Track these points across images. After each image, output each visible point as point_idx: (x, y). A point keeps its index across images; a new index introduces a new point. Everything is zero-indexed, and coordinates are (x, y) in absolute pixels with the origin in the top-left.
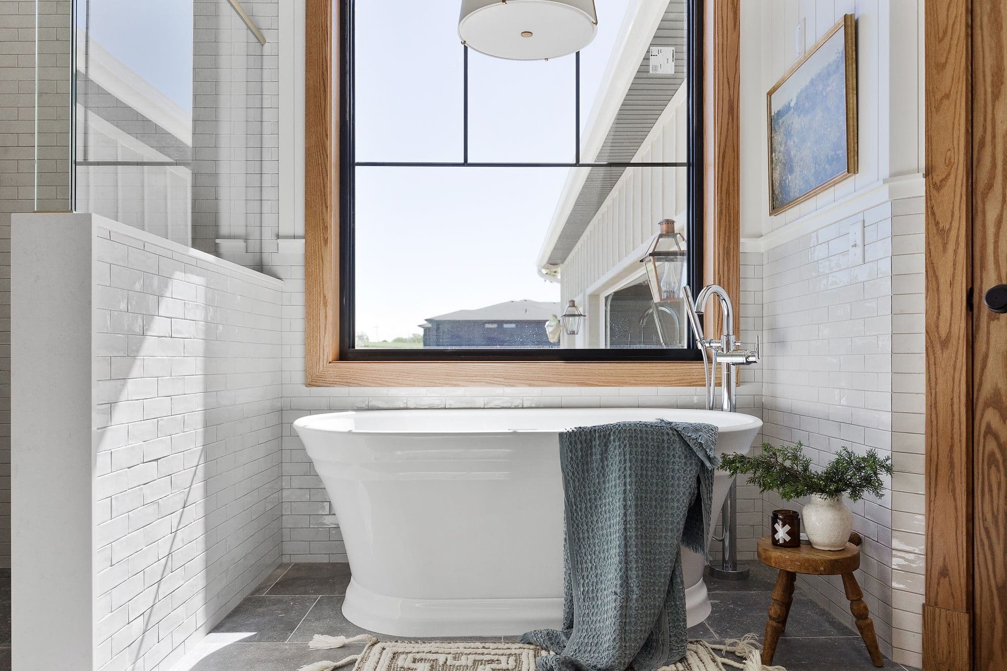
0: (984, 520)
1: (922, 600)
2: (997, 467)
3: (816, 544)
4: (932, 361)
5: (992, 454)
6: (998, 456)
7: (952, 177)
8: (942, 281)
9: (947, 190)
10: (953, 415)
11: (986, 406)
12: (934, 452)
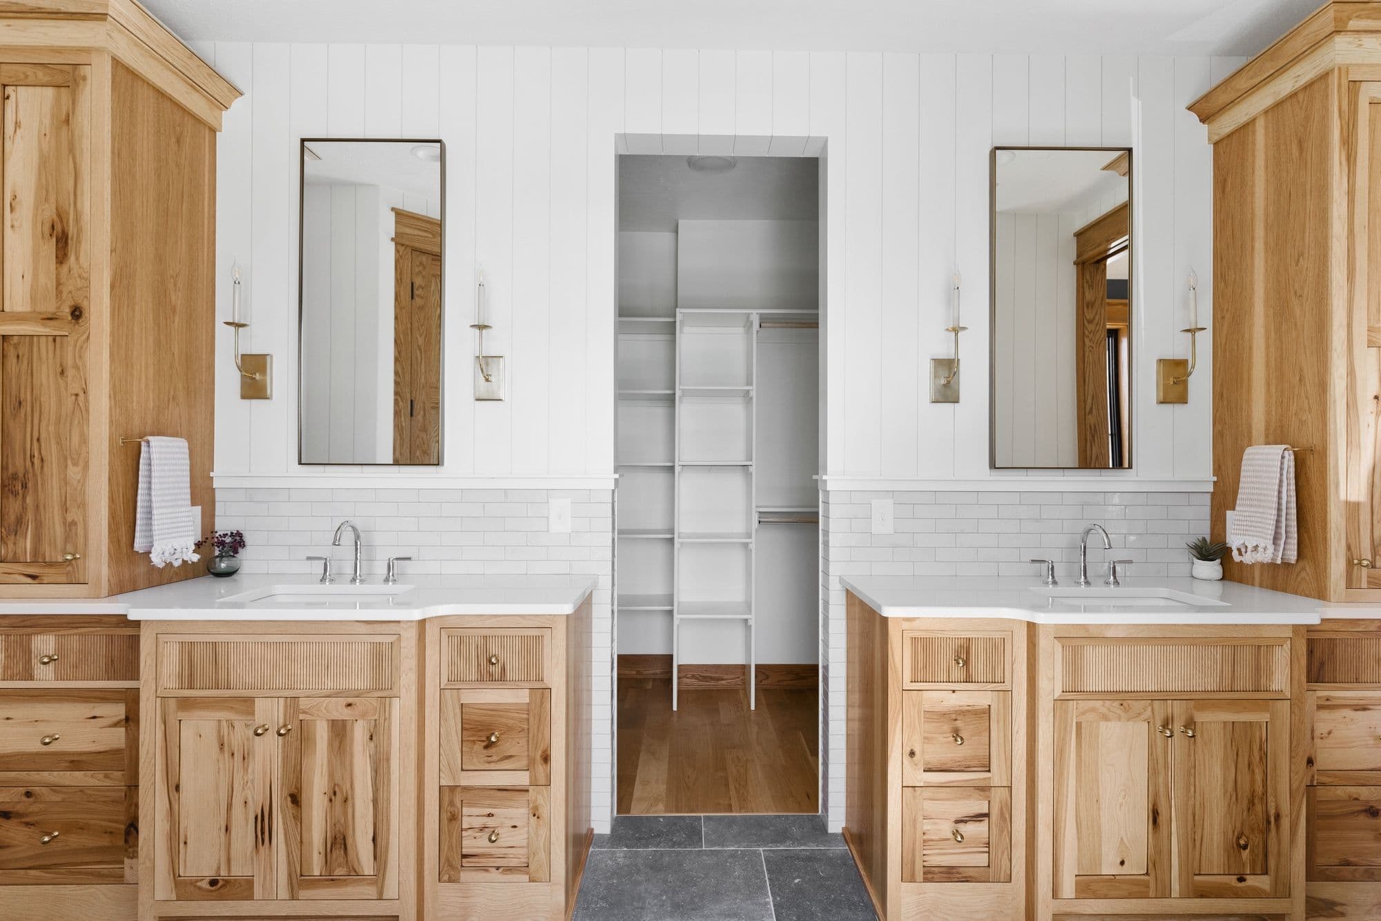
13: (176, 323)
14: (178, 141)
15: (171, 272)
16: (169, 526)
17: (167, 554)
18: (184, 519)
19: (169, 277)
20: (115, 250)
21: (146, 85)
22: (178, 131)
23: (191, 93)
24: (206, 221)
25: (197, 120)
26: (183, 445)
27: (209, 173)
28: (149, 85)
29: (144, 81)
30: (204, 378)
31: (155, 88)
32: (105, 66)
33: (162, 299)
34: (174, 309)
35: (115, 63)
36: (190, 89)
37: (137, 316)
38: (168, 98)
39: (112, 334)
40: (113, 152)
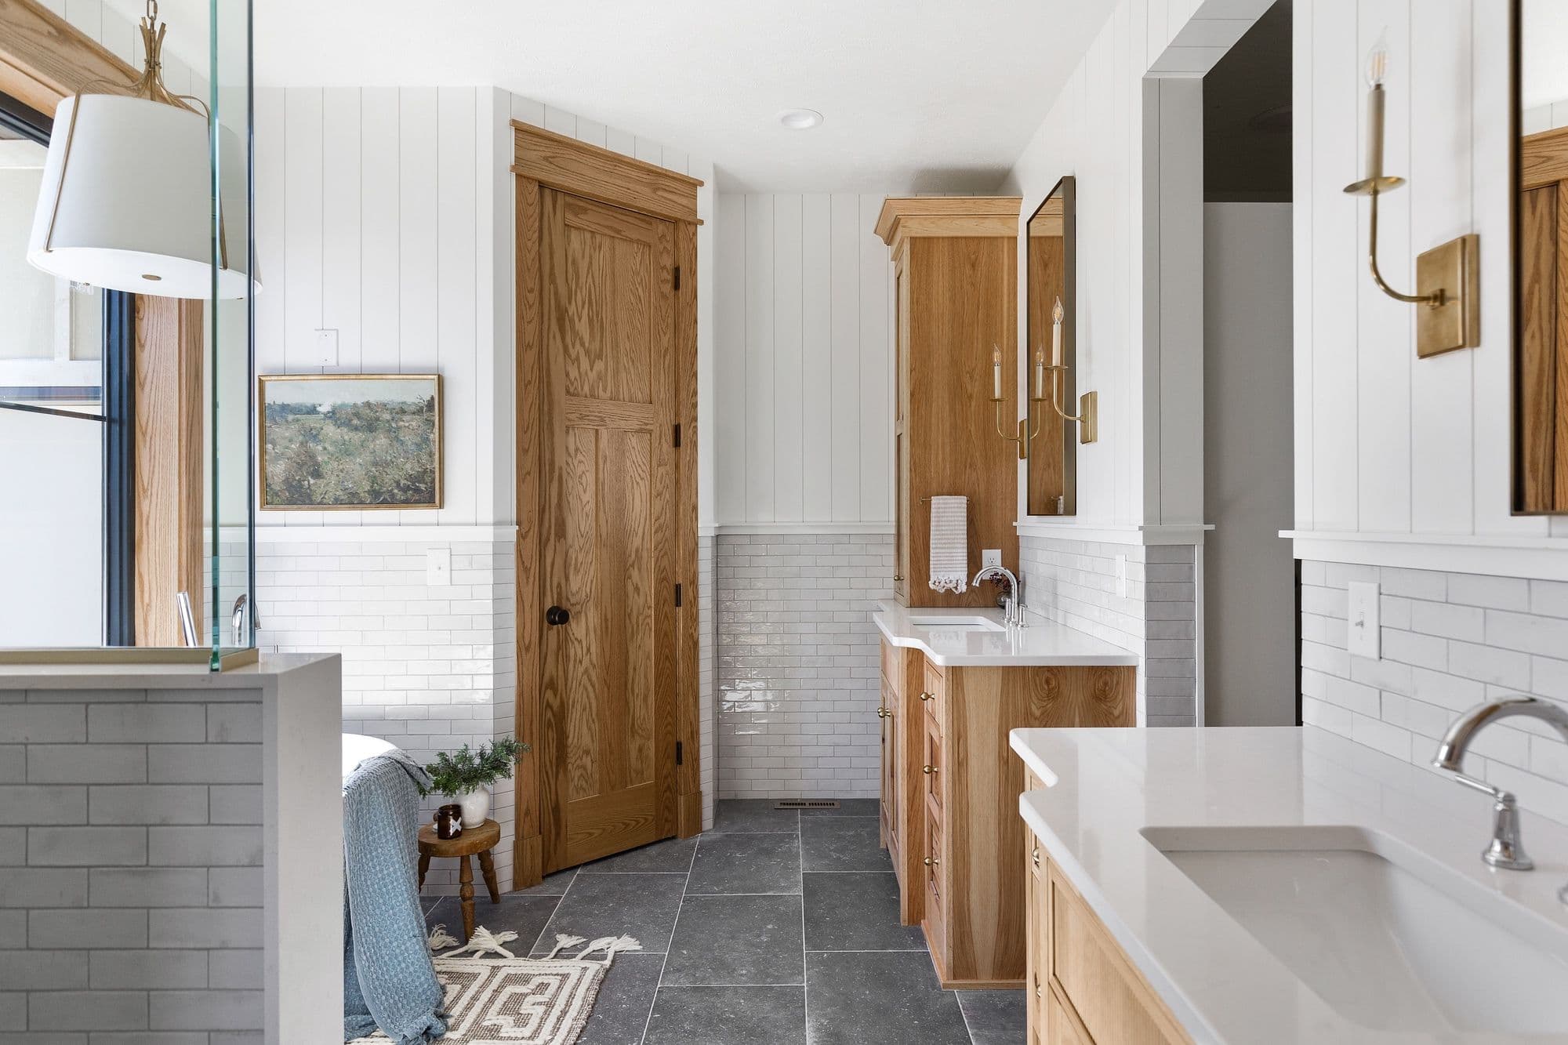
0: (546, 766)
1: (513, 838)
2: (552, 727)
3: (473, 825)
4: (520, 663)
5: (549, 720)
6: (552, 720)
7: (532, 530)
8: (526, 604)
9: (528, 540)
10: (532, 698)
11: (546, 688)
12: (522, 728)
13: (973, 408)
14: (973, 266)
15: (967, 368)
16: (946, 562)
17: (942, 583)
18: (960, 558)
19: (965, 374)
20: (914, 369)
21: (941, 240)
22: (973, 257)
23: (982, 223)
24: (1005, 315)
25: (992, 240)
26: (963, 500)
27: (1009, 274)
28: (943, 238)
29: (938, 238)
30: (1004, 445)
31: (948, 238)
32: (907, 247)
33: (958, 392)
34: (970, 397)
35: (913, 240)
36: (981, 221)
37: (934, 410)
38: (961, 238)
39: (912, 428)
40: (912, 302)
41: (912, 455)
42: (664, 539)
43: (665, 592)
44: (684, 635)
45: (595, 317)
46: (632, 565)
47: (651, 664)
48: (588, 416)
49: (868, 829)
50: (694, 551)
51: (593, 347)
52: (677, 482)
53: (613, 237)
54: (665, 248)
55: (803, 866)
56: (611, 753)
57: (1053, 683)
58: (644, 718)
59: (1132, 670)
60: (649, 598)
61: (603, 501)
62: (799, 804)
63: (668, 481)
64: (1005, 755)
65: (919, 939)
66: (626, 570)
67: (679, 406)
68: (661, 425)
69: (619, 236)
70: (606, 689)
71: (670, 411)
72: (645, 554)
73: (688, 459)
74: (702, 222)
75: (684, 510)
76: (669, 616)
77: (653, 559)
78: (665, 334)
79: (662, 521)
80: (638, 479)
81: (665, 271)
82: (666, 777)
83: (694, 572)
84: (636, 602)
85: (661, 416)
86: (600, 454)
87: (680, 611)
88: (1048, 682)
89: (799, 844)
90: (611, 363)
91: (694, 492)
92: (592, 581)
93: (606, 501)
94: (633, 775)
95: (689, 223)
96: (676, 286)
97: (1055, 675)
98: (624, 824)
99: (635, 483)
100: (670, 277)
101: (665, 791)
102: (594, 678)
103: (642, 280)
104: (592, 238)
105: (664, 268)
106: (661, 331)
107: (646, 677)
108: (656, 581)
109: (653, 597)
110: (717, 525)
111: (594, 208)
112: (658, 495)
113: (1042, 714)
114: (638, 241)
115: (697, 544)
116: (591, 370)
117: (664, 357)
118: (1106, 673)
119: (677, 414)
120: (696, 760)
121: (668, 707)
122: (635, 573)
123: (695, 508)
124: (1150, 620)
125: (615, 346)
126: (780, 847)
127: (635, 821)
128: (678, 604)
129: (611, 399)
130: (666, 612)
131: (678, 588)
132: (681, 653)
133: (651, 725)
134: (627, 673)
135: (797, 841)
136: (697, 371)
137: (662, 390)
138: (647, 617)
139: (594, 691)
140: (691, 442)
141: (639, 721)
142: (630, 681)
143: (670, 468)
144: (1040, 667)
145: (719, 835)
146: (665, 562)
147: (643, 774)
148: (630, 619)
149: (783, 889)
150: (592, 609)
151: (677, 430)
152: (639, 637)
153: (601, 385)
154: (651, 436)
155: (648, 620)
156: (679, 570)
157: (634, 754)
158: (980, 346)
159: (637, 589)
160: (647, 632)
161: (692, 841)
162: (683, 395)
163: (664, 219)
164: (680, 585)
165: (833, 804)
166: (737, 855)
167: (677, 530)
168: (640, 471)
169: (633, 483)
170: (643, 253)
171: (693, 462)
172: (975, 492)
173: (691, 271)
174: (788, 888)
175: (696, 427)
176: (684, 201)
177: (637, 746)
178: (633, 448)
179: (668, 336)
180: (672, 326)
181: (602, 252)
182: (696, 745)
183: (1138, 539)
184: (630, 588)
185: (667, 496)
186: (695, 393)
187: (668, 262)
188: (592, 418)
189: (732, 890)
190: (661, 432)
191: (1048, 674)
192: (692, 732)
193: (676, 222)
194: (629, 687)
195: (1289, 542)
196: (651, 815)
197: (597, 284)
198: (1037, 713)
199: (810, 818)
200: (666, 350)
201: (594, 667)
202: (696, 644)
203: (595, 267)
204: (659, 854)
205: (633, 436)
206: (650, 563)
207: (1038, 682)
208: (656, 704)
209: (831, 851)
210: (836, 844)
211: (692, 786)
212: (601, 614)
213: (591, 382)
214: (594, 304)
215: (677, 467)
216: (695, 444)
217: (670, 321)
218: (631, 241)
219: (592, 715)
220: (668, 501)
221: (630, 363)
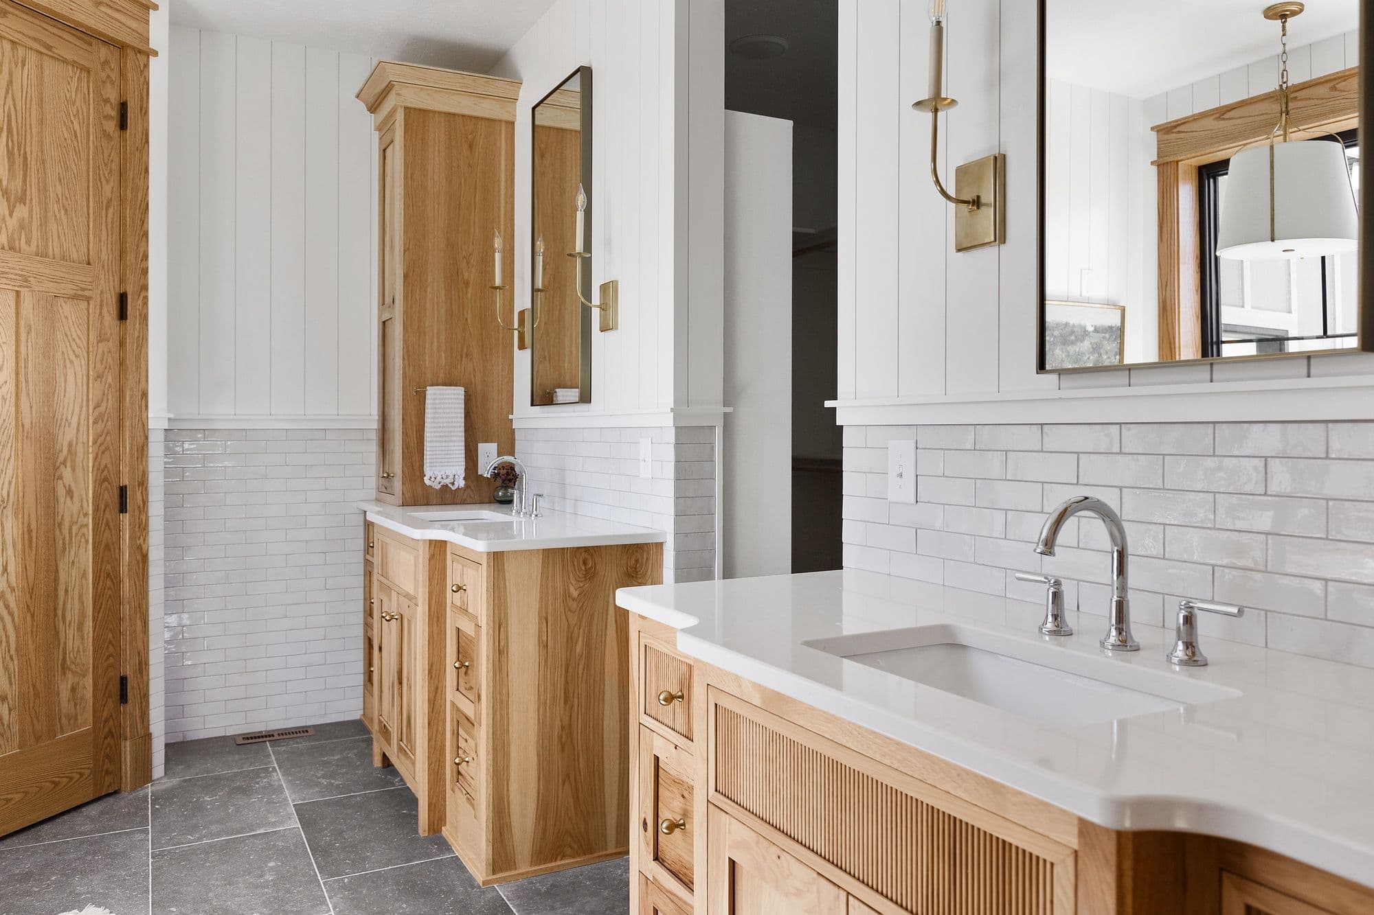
13: (469, 295)
14: (471, 146)
15: (464, 253)
16: (443, 456)
17: (438, 479)
18: (457, 452)
19: (461, 259)
20: (408, 249)
21: (437, 115)
22: (470, 137)
23: (480, 103)
24: (503, 202)
25: (491, 121)
26: (459, 392)
27: (506, 160)
28: (440, 113)
29: (434, 112)
30: (501, 336)
31: (445, 113)
32: (400, 117)
33: (454, 280)
34: (467, 284)
35: (408, 110)
36: (478, 99)
37: (429, 296)
38: (458, 115)
39: (406, 312)
40: (406, 178)
41: (405, 342)
42: (105, 432)
43: (106, 496)
44: (130, 548)
45: (16, 149)
46: (64, 463)
47: (88, 584)
48: (6, 273)
49: (355, 751)
50: (143, 447)
51: (13, 188)
52: (122, 363)
53: (41, 53)
54: (108, 77)
55: (290, 798)
56: (37, 696)
57: (590, 563)
58: (78, 651)
59: (660, 546)
60: (85, 504)
61: (27, 382)
62: (266, 736)
63: (110, 360)
64: (545, 638)
65: (444, 845)
66: (56, 469)
67: (125, 270)
68: (102, 292)
69: (50, 53)
70: (29, 618)
71: (113, 275)
72: (80, 451)
73: (136, 334)
74: (156, 54)
75: (131, 397)
76: (111, 524)
77: (91, 456)
78: (108, 181)
79: (102, 409)
80: (73, 357)
81: (108, 105)
82: (107, 720)
83: (143, 471)
84: (68, 508)
85: (102, 282)
86: (22, 323)
87: (126, 519)
88: (585, 563)
89: (279, 777)
90: (36, 209)
91: (143, 374)
92: (10, 483)
93: (30, 382)
94: (64, 721)
95: (140, 52)
96: (123, 125)
97: (592, 556)
98: (53, 782)
99: (67, 361)
100: (114, 113)
101: (106, 738)
102: (13, 605)
103: (78, 111)
104: (12, 50)
105: (107, 101)
106: (102, 175)
107: (81, 602)
108: (95, 482)
109: (91, 501)
110: (171, 416)
111: (17, 12)
112: (98, 377)
113: (580, 594)
114: (74, 64)
115: (147, 438)
116: (11, 215)
117: (107, 209)
118: (637, 551)
119: (122, 280)
120: (145, 696)
121: (110, 636)
122: (67, 473)
123: (145, 395)
124: (677, 498)
125: (43, 189)
126: (258, 783)
127: (67, 777)
128: (123, 509)
129: (38, 255)
130: (107, 521)
131: (123, 491)
132: (126, 569)
133: (88, 659)
134: (56, 596)
135: (275, 774)
136: (148, 231)
137: (104, 249)
138: (82, 526)
139: (13, 620)
140: (140, 315)
141: (72, 654)
142: (61, 603)
143: (113, 344)
144: (578, 548)
145: (175, 781)
146: (106, 460)
147: (76, 719)
148: (60, 529)
149: (274, 824)
150: (10, 518)
151: (122, 299)
152: (73, 553)
153: (23, 236)
154: (89, 303)
155: (84, 530)
156: (125, 468)
157: (65, 694)
158: (477, 231)
159: (70, 492)
160: (83, 544)
161: (141, 793)
162: (130, 258)
163: (108, 42)
164: (126, 487)
165: (307, 731)
166: (206, 799)
167: (121, 421)
168: (74, 347)
169: (65, 362)
170: (79, 79)
171: (143, 340)
172: (472, 383)
173: (141, 110)
174: (282, 823)
175: (146, 298)
176: (133, 24)
177: (69, 686)
178: (66, 317)
179: (112, 184)
180: (117, 174)
181: (26, 68)
182: (145, 678)
183: (668, 421)
184: (61, 492)
185: (110, 380)
186: (146, 257)
187: (112, 94)
188: (10, 276)
189: (212, 836)
190: (102, 301)
191: (586, 555)
192: (140, 663)
193: (121, 47)
194: (60, 612)
195: (833, 411)
196: (88, 768)
197: (18, 108)
198: (575, 594)
199: (283, 748)
200: (109, 201)
201: (13, 590)
202: (145, 557)
203: (16, 86)
204: (102, 813)
205: (66, 303)
206: (86, 460)
207: (576, 564)
208: (94, 631)
209: (319, 778)
210: (322, 770)
211: (139, 727)
212: (23, 523)
213: (10, 231)
214: (15, 133)
215: (122, 344)
216: (145, 318)
217: (115, 166)
218: (65, 61)
219: (9, 650)
220: (110, 385)
221: (63, 212)
